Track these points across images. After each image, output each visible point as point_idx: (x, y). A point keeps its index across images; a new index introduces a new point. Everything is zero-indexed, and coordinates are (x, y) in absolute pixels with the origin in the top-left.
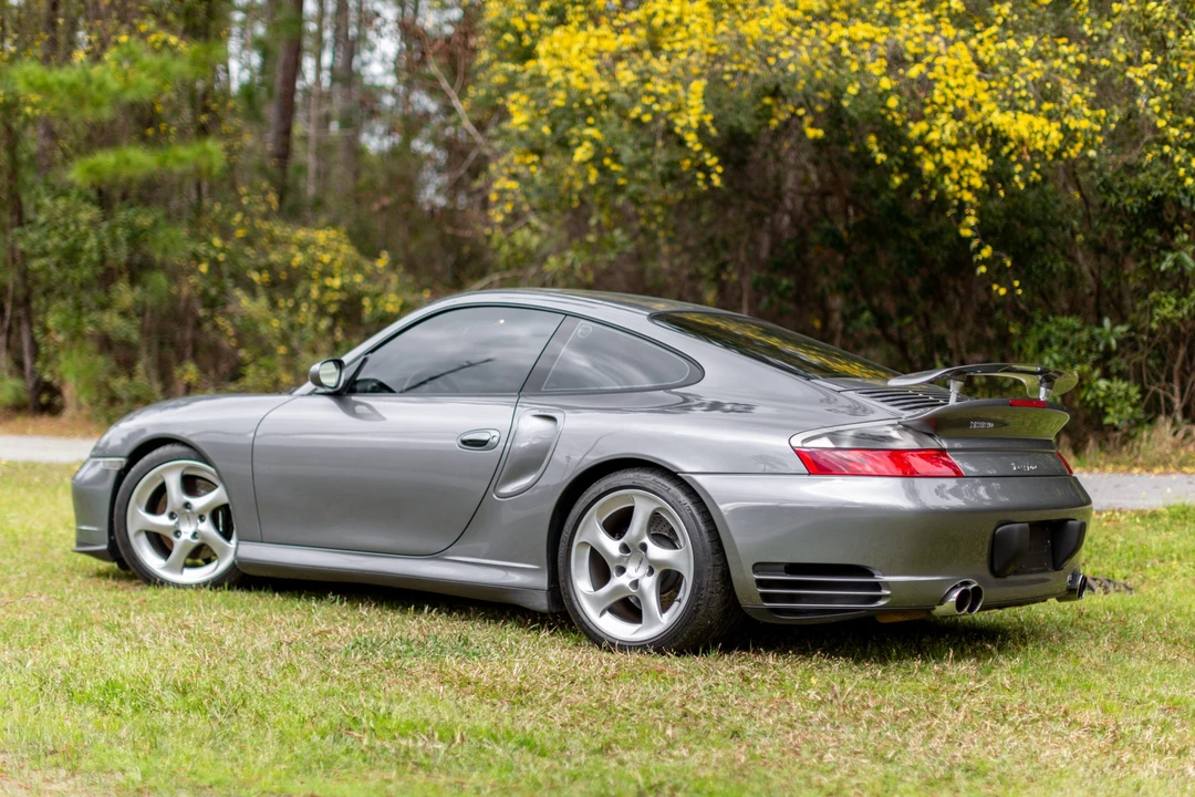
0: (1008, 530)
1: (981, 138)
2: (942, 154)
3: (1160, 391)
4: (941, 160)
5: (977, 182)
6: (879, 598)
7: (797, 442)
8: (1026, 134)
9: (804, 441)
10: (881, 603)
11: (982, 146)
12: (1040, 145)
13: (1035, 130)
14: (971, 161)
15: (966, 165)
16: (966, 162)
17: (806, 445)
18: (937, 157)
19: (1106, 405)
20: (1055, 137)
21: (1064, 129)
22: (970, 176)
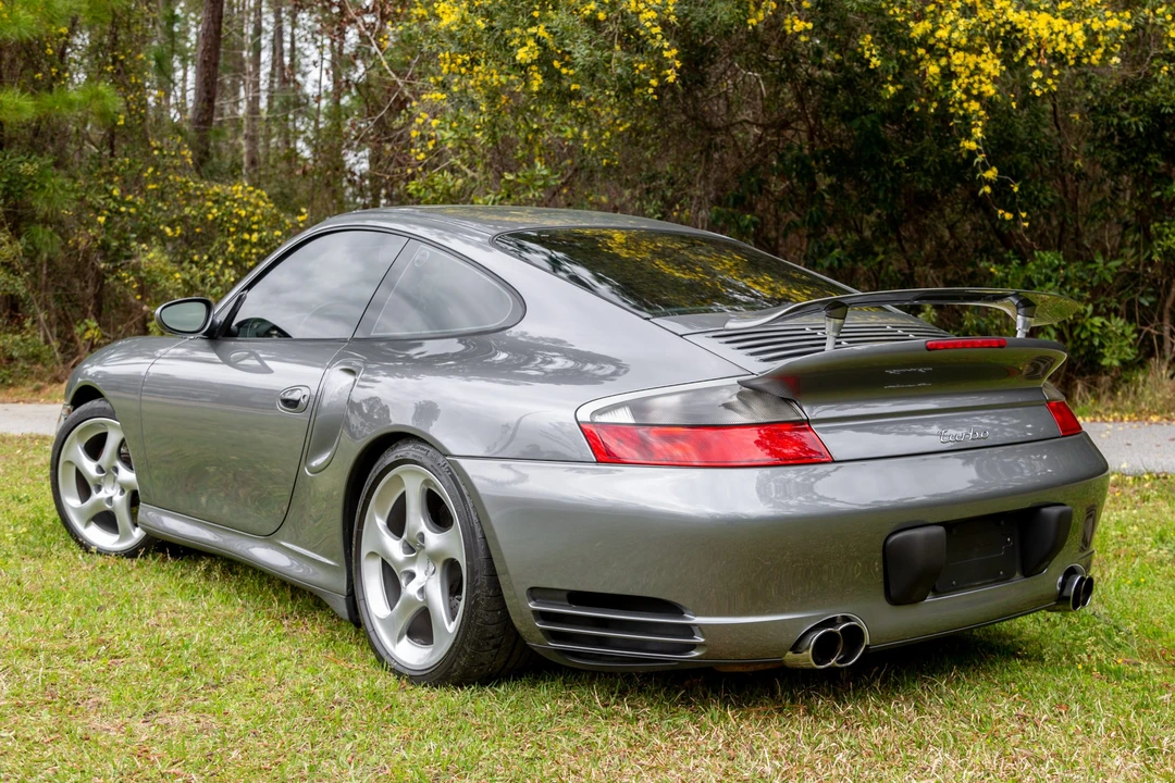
0: (908, 538)
1: (993, 39)
2: (949, 57)
3: (1153, 331)
4: (949, 65)
5: (989, 89)
6: (693, 647)
7: (584, 416)
8: (1045, 34)
9: (594, 413)
10: (695, 654)
11: (993, 49)
12: (1062, 47)
13: (1056, 30)
14: (982, 65)
15: (977, 70)
16: (977, 67)
17: (598, 419)
18: (943, 61)
19: (1102, 345)
20: (1080, 37)
21: (1087, 30)
22: (981, 82)
